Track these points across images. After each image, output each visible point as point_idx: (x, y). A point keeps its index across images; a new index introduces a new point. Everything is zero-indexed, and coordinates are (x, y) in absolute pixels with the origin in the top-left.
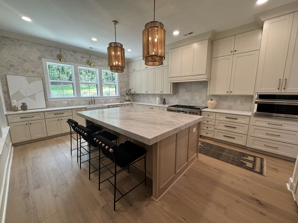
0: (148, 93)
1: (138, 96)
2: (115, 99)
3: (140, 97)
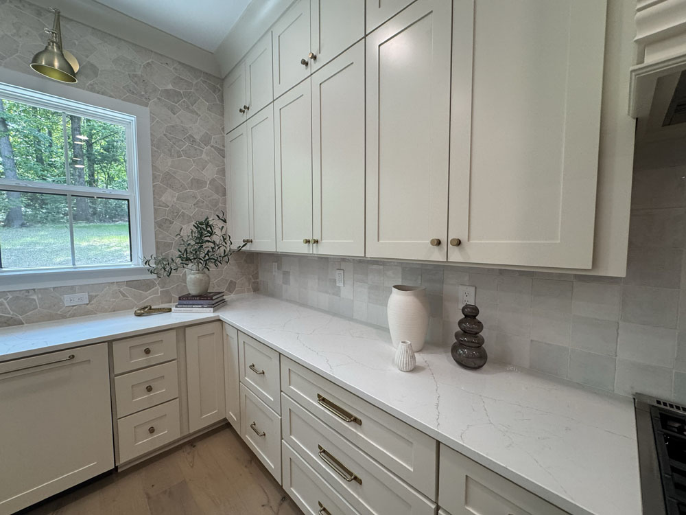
0: (322, 250)
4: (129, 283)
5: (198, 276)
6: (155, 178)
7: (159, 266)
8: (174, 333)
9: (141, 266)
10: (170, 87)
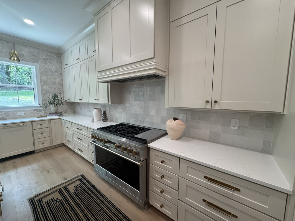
0: (83, 101)
1: (78, 106)
2: (31, 111)
3: (81, 108)
4: (35, 110)
5: (54, 108)
6: (41, 82)
7: (43, 106)
8: (48, 121)
9: (38, 105)
10: (45, 58)
